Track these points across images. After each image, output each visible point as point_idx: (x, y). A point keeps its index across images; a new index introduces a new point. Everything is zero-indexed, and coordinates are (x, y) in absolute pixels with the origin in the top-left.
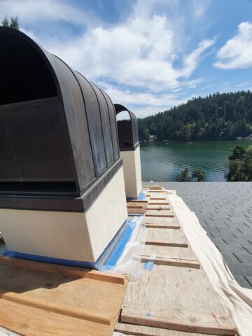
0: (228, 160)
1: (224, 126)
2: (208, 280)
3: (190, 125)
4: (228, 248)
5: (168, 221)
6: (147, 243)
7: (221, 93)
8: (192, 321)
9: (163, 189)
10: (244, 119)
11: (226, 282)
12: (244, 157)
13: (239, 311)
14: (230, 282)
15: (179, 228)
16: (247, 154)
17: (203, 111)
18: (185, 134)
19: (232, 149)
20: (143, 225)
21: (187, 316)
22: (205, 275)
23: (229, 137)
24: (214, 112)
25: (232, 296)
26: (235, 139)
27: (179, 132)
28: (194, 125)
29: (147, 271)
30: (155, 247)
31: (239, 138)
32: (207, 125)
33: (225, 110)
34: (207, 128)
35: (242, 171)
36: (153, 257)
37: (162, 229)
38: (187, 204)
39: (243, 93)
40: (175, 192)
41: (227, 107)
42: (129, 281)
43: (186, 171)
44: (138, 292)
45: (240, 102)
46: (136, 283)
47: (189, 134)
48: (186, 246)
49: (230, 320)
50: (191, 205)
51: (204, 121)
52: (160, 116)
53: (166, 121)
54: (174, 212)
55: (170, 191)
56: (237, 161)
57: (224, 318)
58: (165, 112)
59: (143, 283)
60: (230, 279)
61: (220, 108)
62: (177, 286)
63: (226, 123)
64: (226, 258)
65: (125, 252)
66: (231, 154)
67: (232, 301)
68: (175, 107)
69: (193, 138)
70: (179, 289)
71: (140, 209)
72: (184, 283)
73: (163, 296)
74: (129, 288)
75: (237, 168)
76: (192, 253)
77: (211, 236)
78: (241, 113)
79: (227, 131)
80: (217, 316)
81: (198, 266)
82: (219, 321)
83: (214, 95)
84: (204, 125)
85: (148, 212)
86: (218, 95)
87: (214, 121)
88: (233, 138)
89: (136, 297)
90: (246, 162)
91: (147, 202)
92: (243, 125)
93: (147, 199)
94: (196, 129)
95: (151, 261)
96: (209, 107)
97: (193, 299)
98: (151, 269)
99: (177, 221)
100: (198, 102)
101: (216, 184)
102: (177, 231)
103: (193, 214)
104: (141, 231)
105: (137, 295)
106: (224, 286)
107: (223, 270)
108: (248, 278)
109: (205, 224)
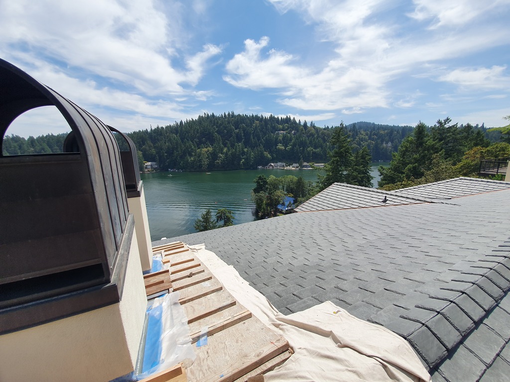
0: (253, 194)
1: (243, 153)
2: (261, 322)
3: (205, 149)
4: (269, 290)
5: (207, 286)
6: (190, 322)
7: (236, 113)
8: (258, 356)
9: (186, 247)
10: (262, 146)
11: (274, 318)
12: (267, 188)
13: (287, 332)
14: (277, 316)
15: (221, 288)
16: (269, 185)
17: (219, 132)
18: (200, 161)
19: (255, 180)
20: (175, 304)
21: (253, 355)
22: (257, 320)
23: (251, 167)
24: (231, 136)
25: (280, 324)
26: (257, 168)
27: (192, 159)
28: (211, 149)
29: (203, 347)
30: (201, 321)
31: (260, 167)
32: (225, 150)
33: (243, 135)
34: (226, 154)
35: (267, 205)
36: (205, 329)
37: (203, 298)
38: (222, 257)
39: (257, 118)
40: (203, 246)
41: (244, 131)
42: (186, 368)
43: (208, 213)
44: (201, 370)
45: (256, 127)
46: (195, 364)
47: (206, 162)
48: (234, 304)
49: (283, 339)
50: (227, 258)
51: (222, 146)
52: (158, 132)
53: (170, 140)
54: (210, 273)
55: (197, 247)
56: (262, 194)
57: (279, 340)
58: (167, 127)
59: (203, 360)
60: (276, 314)
61: (237, 131)
62: (237, 342)
63: (246, 150)
64: (269, 299)
65: (165, 345)
66: (255, 185)
67: (281, 329)
68: (181, 122)
69: (212, 167)
70: (240, 343)
71: (162, 285)
72: (242, 336)
73: (227, 357)
74: (189, 374)
75: (262, 202)
76: (242, 307)
77: (253, 284)
78: (258, 140)
79: (247, 158)
80: (274, 342)
81: (250, 316)
82: (275, 344)
83: (229, 114)
84: (222, 150)
85: (175, 285)
86: (233, 115)
87: (233, 146)
88: (253, 167)
89: (201, 375)
90: (269, 194)
91: (167, 271)
92: (262, 153)
93: (166, 267)
94: (214, 156)
95: (203, 335)
96: (225, 128)
97: (254, 343)
98: (206, 344)
99: (217, 282)
100: (211, 119)
101: (246, 225)
102: (220, 293)
103: (231, 267)
104: (174, 312)
105: (201, 373)
106: (273, 321)
107: (270, 310)
108: (288, 306)
109: (245, 274)
